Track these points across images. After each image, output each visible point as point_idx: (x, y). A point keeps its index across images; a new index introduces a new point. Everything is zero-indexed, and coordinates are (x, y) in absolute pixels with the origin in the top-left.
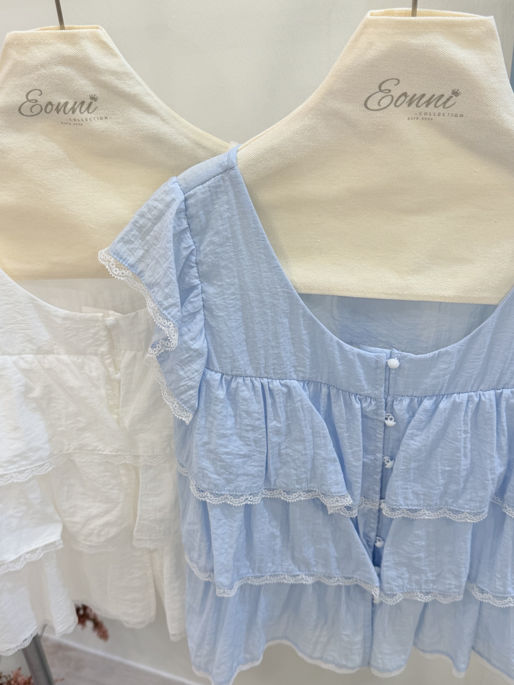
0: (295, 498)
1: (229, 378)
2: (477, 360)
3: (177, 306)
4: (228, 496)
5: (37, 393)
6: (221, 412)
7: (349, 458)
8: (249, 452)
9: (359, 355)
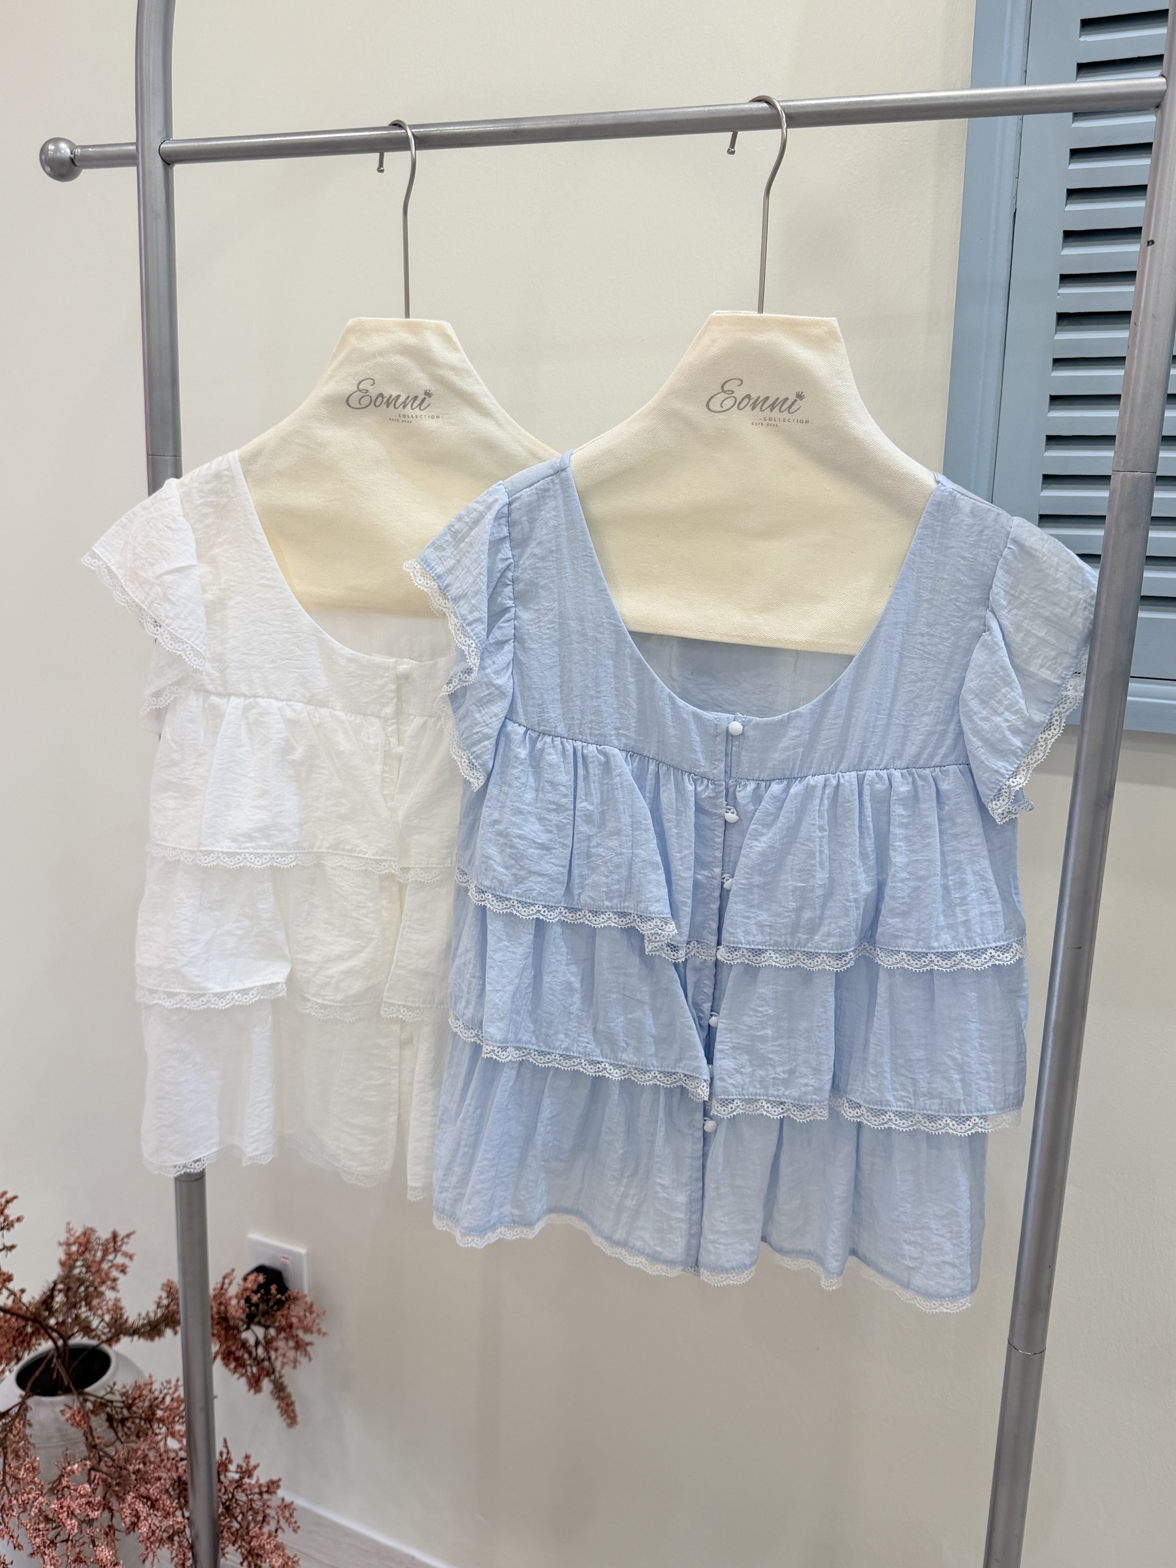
0: (603, 922)
1: (534, 735)
2: (833, 726)
3: (483, 623)
4: (516, 902)
5: (297, 755)
6: (519, 778)
7: (677, 865)
8: (549, 842)
9: (694, 714)
